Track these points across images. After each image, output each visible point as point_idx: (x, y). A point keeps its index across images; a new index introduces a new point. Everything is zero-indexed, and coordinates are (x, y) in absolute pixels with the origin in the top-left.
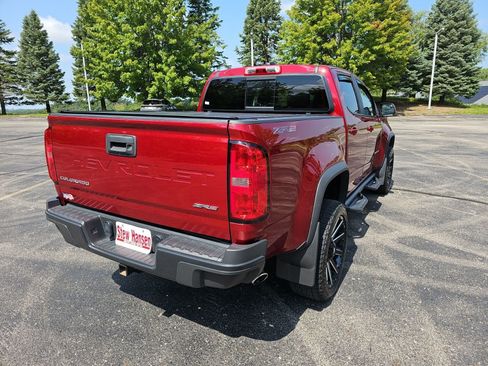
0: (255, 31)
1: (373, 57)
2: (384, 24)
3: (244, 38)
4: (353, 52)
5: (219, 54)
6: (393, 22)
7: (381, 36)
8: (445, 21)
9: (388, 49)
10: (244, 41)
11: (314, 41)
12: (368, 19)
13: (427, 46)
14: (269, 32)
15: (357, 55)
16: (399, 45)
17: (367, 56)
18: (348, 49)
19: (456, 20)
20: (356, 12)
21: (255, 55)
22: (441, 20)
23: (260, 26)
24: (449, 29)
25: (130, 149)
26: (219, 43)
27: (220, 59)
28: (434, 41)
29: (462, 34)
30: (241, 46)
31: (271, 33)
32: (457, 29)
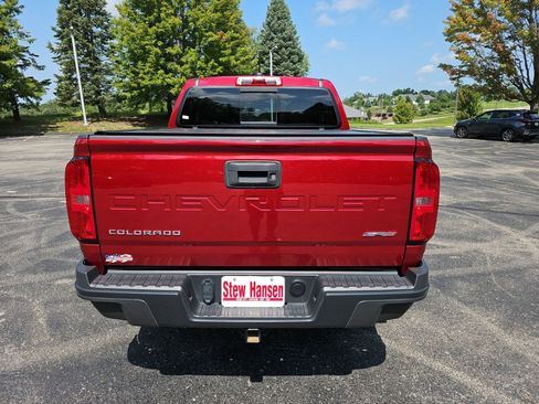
0: (75, 25)
1: (219, 69)
2: (227, 36)
3: (60, 33)
4: (199, 62)
5: (25, 49)
6: (236, 35)
7: (225, 49)
8: (276, 40)
9: (234, 62)
10: (59, 35)
11: (156, 45)
12: (210, 29)
13: (263, 62)
14: (94, 29)
15: (204, 65)
16: (242, 59)
17: (213, 68)
18: (193, 58)
19: (284, 39)
20: (198, 19)
21: (78, 55)
22: (273, 38)
23: (81, 19)
24: (280, 48)
25: (273, 177)
26: (22, 35)
27: (27, 57)
28: (268, 58)
29: (291, 53)
30: (56, 43)
31: (97, 30)
32: (286, 48)
